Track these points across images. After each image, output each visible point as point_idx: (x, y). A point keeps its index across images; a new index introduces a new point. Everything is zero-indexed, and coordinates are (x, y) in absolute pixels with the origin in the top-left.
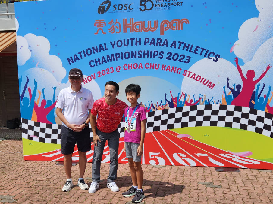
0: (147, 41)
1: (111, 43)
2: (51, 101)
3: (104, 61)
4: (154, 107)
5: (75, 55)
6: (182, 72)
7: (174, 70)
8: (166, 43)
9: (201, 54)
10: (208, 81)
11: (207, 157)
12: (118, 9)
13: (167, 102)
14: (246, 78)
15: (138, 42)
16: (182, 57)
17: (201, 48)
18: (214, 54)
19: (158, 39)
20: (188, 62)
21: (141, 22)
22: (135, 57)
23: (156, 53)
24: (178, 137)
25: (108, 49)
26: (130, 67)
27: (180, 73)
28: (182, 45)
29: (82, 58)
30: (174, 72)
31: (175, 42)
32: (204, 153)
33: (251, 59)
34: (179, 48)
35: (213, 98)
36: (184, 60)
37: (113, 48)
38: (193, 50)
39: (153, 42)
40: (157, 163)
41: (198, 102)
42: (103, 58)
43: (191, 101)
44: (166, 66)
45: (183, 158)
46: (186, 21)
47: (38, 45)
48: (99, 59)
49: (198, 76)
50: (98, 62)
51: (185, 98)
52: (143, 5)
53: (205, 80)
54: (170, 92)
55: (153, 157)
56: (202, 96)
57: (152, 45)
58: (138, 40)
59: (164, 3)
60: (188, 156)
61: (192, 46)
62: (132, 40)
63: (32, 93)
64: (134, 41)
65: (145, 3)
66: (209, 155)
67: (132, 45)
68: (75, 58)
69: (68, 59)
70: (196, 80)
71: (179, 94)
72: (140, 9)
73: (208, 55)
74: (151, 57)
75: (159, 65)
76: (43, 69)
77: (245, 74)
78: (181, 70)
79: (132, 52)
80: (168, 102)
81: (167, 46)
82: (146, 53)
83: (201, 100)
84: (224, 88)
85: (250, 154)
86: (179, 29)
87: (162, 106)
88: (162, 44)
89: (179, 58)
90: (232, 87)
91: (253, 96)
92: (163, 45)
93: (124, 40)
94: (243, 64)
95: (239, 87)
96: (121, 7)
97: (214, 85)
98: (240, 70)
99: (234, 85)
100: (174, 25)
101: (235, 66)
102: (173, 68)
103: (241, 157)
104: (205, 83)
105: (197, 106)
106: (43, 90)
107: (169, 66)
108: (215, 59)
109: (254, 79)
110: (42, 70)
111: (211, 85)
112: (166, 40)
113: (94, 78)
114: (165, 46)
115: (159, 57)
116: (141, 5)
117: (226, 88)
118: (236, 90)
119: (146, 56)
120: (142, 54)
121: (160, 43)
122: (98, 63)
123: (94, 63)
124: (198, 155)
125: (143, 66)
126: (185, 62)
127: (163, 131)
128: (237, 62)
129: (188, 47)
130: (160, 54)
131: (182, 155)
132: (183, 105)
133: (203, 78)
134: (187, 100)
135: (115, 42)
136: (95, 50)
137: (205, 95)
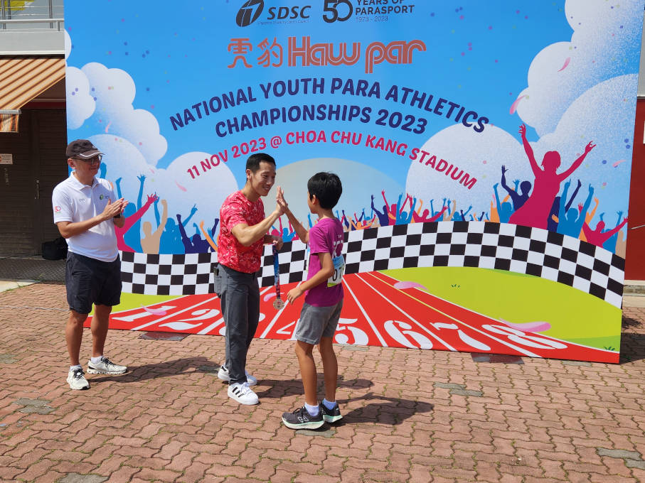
0: (337, 84)
1: (262, 86)
2: (133, 204)
3: (246, 124)
4: (347, 224)
5: (186, 111)
6: (409, 152)
7: (392, 146)
8: (376, 91)
9: (448, 116)
10: (462, 172)
11: (455, 332)
12: (279, 17)
13: (374, 213)
14: (542, 168)
15: (319, 86)
16: (409, 120)
17: (450, 103)
18: (475, 116)
19: (360, 82)
20: (423, 130)
21: (326, 45)
22: (312, 118)
23: (355, 112)
24: (396, 287)
25: (255, 100)
26: (300, 137)
27: (403, 154)
28: (410, 96)
29: (200, 117)
30: (392, 151)
31: (395, 88)
32: (450, 322)
33: (554, 129)
34: (403, 102)
35: (470, 208)
36: (412, 127)
37: (267, 97)
38: (433, 106)
39: (349, 88)
40: (351, 340)
41: (439, 216)
42: (245, 117)
43: (426, 212)
44: (374, 138)
45: (404, 332)
46: (420, 45)
47: (109, 88)
48: (235, 119)
49: (442, 161)
50: (233, 126)
51: (412, 206)
52: (331, 9)
53: (457, 169)
54: (383, 193)
55: (344, 328)
56: (449, 202)
57: (348, 93)
58: (319, 82)
59: (374, 7)
60: (415, 328)
61: (431, 97)
62: (306, 81)
64: (310, 84)
65: (335, 6)
66: (461, 327)
67: (306, 92)
68: (185, 115)
69: (172, 119)
70: (437, 169)
71: (400, 197)
72: (325, 17)
73: (464, 117)
74: (344, 118)
75: (361, 135)
76: (119, 138)
77: (539, 160)
78: (406, 147)
79: (306, 108)
80: (378, 213)
81: (378, 97)
82: (334, 109)
83: (447, 211)
84: (495, 187)
85: (546, 327)
86: (405, 62)
87: (365, 223)
88: (367, 91)
89: (404, 122)
90: (512, 186)
91: (556, 206)
92: (370, 95)
93: (290, 82)
94: (536, 138)
95: (526, 186)
96: (284, 12)
97: (474, 180)
98: (529, 151)
99: (517, 183)
100: (395, 53)
101: (518, 143)
102: (390, 142)
103: (528, 334)
104: (456, 175)
105: (437, 223)
106: (118, 182)
107: (382, 139)
108: (478, 127)
109: (559, 171)
110: (116, 139)
111: (469, 182)
112: (377, 84)
113: (225, 160)
114: (374, 96)
115: (362, 120)
116: (326, 9)
117: (500, 188)
118: (520, 193)
119: (334, 116)
120: (327, 111)
121: (363, 90)
122: (234, 129)
123: (226, 128)
124: (437, 325)
125: (328, 137)
126: (415, 131)
127: (364, 275)
128: (524, 134)
129: (421, 101)
130: (364, 114)
131: (402, 325)
132: (409, 221)
133: (452, 166)
134: (416, 210)
135: (269, 85)
136: (228, 100)
137: (454, 201)
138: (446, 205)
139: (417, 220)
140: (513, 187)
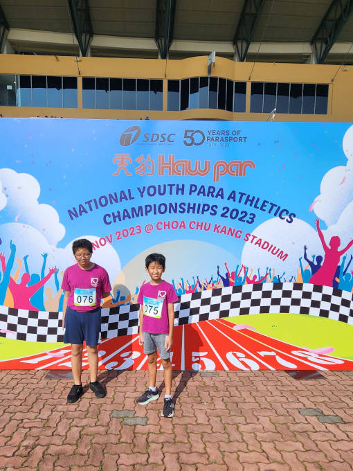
0: (193, 188)
1: (139, 189)
3: (126, 215)
5: (80, 206)
6: (243, 236)
7: (232, 232)
8: (220, 194)
9: (270, 212)
10: (279, 250)
11: (274, 357)
13: (220, 278)
14: (329, 247)
15: (181, 190)
16: (244, 214)
17: (271, 204)
18: (287, 212)
19: (210, 188)
20: (253, 221)
21: (186, 162)
22: (175, 211)
23: (206, 208)
24: (235, 328)
25: (133, 198)
26: (167, 225)
27: (239, 237)
28: (244, 198)
29: (91, 210)
30: (232, 235)
31: (234, 192)
32: (270, 350)
33: (336, 222)
34: (240, 201)
35: (284, 273)
36: (245, 219)
37: (142, 196)
38: (259, 205)
39: (202, 191)
40: (203, 367)
41: (263, 279)
42: (125, 211)
43: (255, 277)
44: (220, 226)
45: (240, 359)
46: (251, 164)
48: (119, 212)
49: (265, 242)
50: (116, 217)
51: (246, 273)
52: (188, 137)
53: (275, 248)
54: (226, 264)
55: (198, 359)
56: (270, 270)
57: (201, 195)
58: (181, 187)
59: (220, 137)
60: (248, 356)
61: (258, 199)
62: (171, 186)
63: (6, 262)
64: (174, 189)
65: (192, 135)
66: (278, 354)
67: (171, 193)
68: (80, 209)
69: (69, 211)
70: (262, 247)
71: (238, 266)
72: (185, 142)
73: (280, 213)
74: (198, 212)
75: (210, 224)
76: (26, 226)
78: (241, 232)
79: (171, 205)
80: (222, 278)
81: (222, 198)
82: (192, 206)
83: (269, 276)
84: (300, 259)
85: (331, 350)
86: (241, 175)
87: (213, 285)
88: (215, 194)
89: (240, 216)
91: (338, 272)
92: (216, 197)
93: (159, 186)
94: (326, 228)
95: (319, 259)
97: (286, 255)
98: (321, 236)
99: (314, 257)
100: (234, 168)
101: (313, 230)
102: (230, 229)
103: (320, 355)
104: (274, 252)
105: (262, 284)
106: (25, 258)
107: (225, 227)
108: (289, 220)
110: (24, 227)
111: (283, 256)
112: (221, 189)
113: (110, 242)
114: (219, 197)
115: (211, 214)
116: (186, 136)
118: (316, 263)
119: (191, 210)
120: (186, 208)
121: (212, 193)
122: (117, 219)
123: (111, 219)
124: (262, 353)
125: (187, 226)
126: (248, 222)
127: (213, 321)
128: (318, 225)
129: (252, 201)
130: (212, 209)
131: (239, 354)
132: (244, 283)
133: (272, 246)
134: (248, 275)
135: (144, 188)
136: (113, 198)
137: (274, 269)
138: (268, 272)
139: (249, 282)
140: (311, 259)
